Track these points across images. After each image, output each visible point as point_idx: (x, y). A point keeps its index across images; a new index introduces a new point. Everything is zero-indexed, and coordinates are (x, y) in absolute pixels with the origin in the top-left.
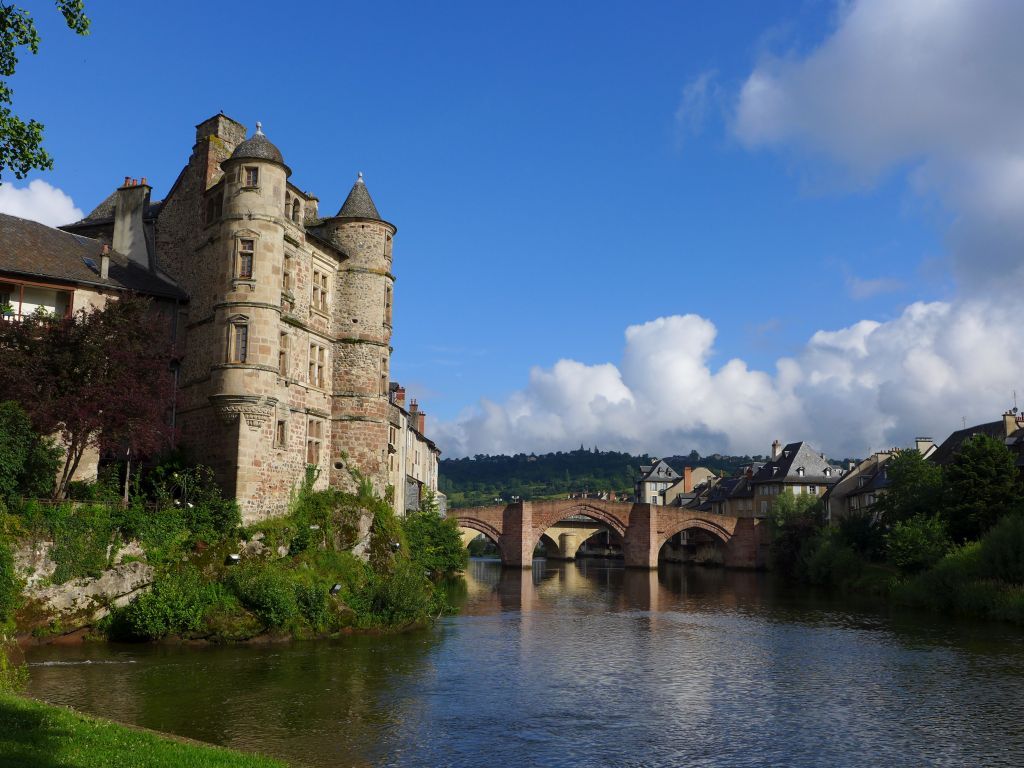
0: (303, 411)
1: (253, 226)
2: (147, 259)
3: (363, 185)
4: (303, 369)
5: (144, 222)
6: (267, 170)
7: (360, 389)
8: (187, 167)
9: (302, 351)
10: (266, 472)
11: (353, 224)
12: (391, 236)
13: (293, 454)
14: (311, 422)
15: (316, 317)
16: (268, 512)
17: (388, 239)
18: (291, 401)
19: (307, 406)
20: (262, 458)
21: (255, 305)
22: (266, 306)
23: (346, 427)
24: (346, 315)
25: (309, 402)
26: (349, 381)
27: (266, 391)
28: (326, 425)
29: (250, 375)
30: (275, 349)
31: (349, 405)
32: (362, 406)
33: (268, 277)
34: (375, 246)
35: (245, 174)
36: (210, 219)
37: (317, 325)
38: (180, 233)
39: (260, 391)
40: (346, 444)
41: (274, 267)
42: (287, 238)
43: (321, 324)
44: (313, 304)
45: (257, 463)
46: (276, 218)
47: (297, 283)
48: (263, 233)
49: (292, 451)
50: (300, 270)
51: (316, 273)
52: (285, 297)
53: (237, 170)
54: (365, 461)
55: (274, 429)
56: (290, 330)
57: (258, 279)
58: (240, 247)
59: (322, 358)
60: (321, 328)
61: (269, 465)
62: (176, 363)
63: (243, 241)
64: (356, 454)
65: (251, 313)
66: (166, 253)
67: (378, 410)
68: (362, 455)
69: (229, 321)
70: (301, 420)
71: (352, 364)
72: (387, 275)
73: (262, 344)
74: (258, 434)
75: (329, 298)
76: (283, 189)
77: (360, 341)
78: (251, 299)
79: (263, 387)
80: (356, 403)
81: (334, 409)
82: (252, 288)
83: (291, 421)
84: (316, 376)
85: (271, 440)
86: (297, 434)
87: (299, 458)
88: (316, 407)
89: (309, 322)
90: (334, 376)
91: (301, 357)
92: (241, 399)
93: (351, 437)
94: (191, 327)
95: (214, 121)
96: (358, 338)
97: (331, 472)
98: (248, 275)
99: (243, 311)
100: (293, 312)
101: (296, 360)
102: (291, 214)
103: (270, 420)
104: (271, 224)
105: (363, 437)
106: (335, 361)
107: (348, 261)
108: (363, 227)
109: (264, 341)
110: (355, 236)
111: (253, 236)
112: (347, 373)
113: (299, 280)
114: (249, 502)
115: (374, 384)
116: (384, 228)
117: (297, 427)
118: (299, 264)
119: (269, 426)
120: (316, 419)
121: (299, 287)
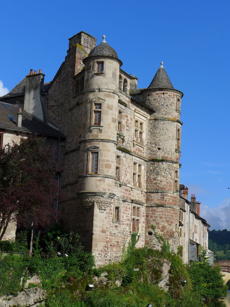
0: (130, 201)
1: (101, 95)
2: (42, 115)
3: (163, 69)
4: (129, 177)
5: (40, 94)
6: (109, 63)
7: (162, 188)
8: (64, 63)
9: (129, 167)
10: (109, 237)
11: (157, 92)
12: (180, 98)
13: (124, 226)
14: (134, 207)
15: (137, 147)
16: (110, 260)
17: (178, 100)
18: (123, 196)
19: (132, 198)
20: (107, 228)
21: (103, 140)
22: (108, 141)
23: (154, 211)
24: (154, 145)
25: (133, 196)
26: (156, 184)
27: (109, 190)
28: (143, 209)
29: (100, 181)
30: (114, 165)
31: (156, 198)
32: (163, 198)
33: (109, 125)
34: (171, 105)
35: (96, 65)
36: (77, 92)
37: (137, 152)
38: (60, 100)
39: (105, 190)
40: (155, 220)
41: (113, 118)
42: (120, 102)
43: (140, 151)
44: (135, 139)
45: (103, 231)
46: (114, 91)
47: (126, 128)
48: (107, 99)
49: (123, 224)
50: (127, 120)
51: (137, 121)
52: (119, 135)
53: (92, 63)
54: (165, 231)
55: (113, 212)
56: (122, 155)
57: (104, 126)
58: (94, 108)
59: (140, 170)
60: (140, 153)
61: (110, 232)
62: (59, 174)
63: (96, 104)
64: (160, 226)
65: (100, 145)
66: (53, 112)
67: (173, 201)
68: (164, 227)
69: (88, 150)
70: (128, 207)
71: (158, 174)
72: (178, 121)
73: (106, 163)
74: (104, 214)
75: (144, 136)
76: (118, 73)
77: (162, 161)
78: (101, 136)
79: (107, 188)
80: (160, 197)
81: (147, 200)
82: (101, 131)
83: (123, 207)
84: (137, 181)
85: (112, 218)
86: (126, 215)
87: (127, 228)
88: (137, 199)
89: (133, 149)
90: (147, 180)
91: (128, 170)
92: (95, 194)
93: (157, 217)
94: (66, 154)
95: (79, 35)
96: (161, 159)
97: (146, 237)
98: (98, 123)
99: (96, 144)
100: (124, 144)
101: (125, 171)
102: (122, 88)
103: (111, 207)
104: (111, 94)
105: (164, 216)
106: (147, 172)
107: (155, 114)
108: (164, 94)
109: (108, 161)
110: (159, 99)
111: (101, 101)
112: (154, 179)
113: (127, 126)
114: (99, 254)
115: (170, 186)
116: (176, 94)
117: (126, 211)
118: (127, 116)
119: (110, 210)
120: (137, 206)
121: (127, 130)
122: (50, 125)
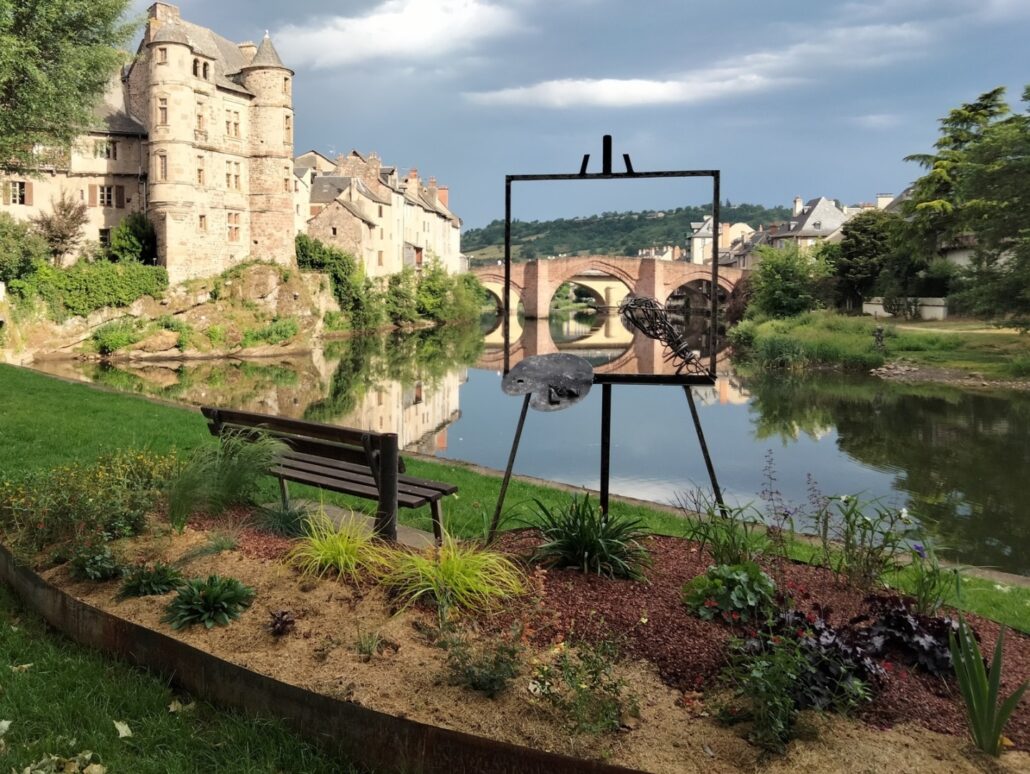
0: (222, 207)
1: (166, 88)
2: (124, 107)
4: (220, 179)
6: (174, 49)
7: (267, 189)
9: (219, 167)
10: (191, 249)
11: (258, 72)
13: (215, 236)
14: (230, 214)
15: (230, 142)
16: (195, 274)
17: (287, 79)
18: (210, 202)
19: (226, 203)
20: (188, 240)
21: (170, 142)
22: (178, 142)
23: (259, 216)
24: (255, 138)
25: (228, 201)
26: (261, 184)
27: (182, 198)
28: (245, 216)
29: (171, 188)
30: (193, 168)
31: (260, 201)
32: (269, 200)
34: (275, 86)
35: (159, 52)
37: (231, 148)
39: (178, 198)
40: (259, 227)
41: (183, 115)
42: (197, 92)
43: (235, 146)
44: (226, 133)
45: (183, 244)
46: (182, 81)
47: (210, 121)
48: (173, 92)
49: (214, 234)
50: (213, 111)
51: (228, 111)
52: (199, 132)
53: (154, 50)
54: (273, 239)
55: (197, 221)
56: (206, 155)
57: (172, 124)
58: (159, 104)
59: (238, 170)
60: (235, 150)
62: (144, 178)
63: (161, 100)
64: (267, 234)
65: (168, 148)
66: (136, 102)
67: (283, 203)
68: (271, 235)
69: (155, 153)
70: (220, 214)
71: (261, 172)
73: (176, 167)
74: (183, 225)
75: (242, 127)
76: (190, 58)
77: (266, 156)
78: (169, 137)
79: (181, 195)
80: (265, 199)
81: (251, 204)
82: (168, 131)
83: (211, 214)
84: (233, 182)
85: (195, 228)
86: (218, 223)
87: (221, 239)
88: (234, 204)
89: (223, 146)
90: (250, 181)
91: (218, 171)
92: (165, 204)
93: (263, 223)
96: (264, 154)
97: (251, 246)
98: (165, 122)
99: (163, 146)
100: (209, 141)
101: (213, 173)
102: (201, 74)
103: (191, 216)
104: (179, 87)
105: (271, 222)
106: (249, 171)
107: (255, 99)
108: (265, 73)
109: (178, 164)
110: (260, 80)
111: (166, 95)
112: (258, 179)
113: (212, 118)
114: (178, 269)
115: (278, 185)
116: (283, 73)
117: (216, 218)
118: (211, 107)
119: (192, 219)
120: (234, 212)
121: (212, 124)
122: (134, 118)
